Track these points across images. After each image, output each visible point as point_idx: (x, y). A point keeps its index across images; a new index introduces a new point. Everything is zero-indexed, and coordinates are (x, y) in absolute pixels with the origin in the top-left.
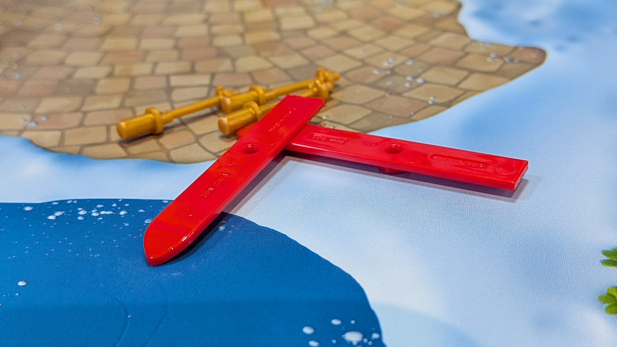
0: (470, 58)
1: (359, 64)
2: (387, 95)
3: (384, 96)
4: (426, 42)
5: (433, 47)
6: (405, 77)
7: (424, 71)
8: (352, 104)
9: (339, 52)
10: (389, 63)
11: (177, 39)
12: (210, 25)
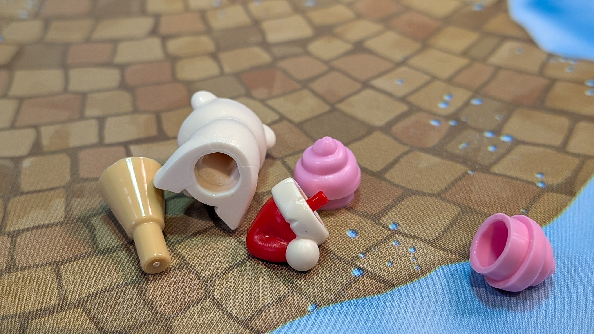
0: (559, 88)
1: (403, 108)
2: (470, 172)
3: (465, 174)
4: (483, 60)
5: (498, 68)
6: (481, 131)
7: (506, 119)
8: (424, 194)
9: (366, 85)
10: (446, 103)
11: (122, 67)
12: (165, 39)
